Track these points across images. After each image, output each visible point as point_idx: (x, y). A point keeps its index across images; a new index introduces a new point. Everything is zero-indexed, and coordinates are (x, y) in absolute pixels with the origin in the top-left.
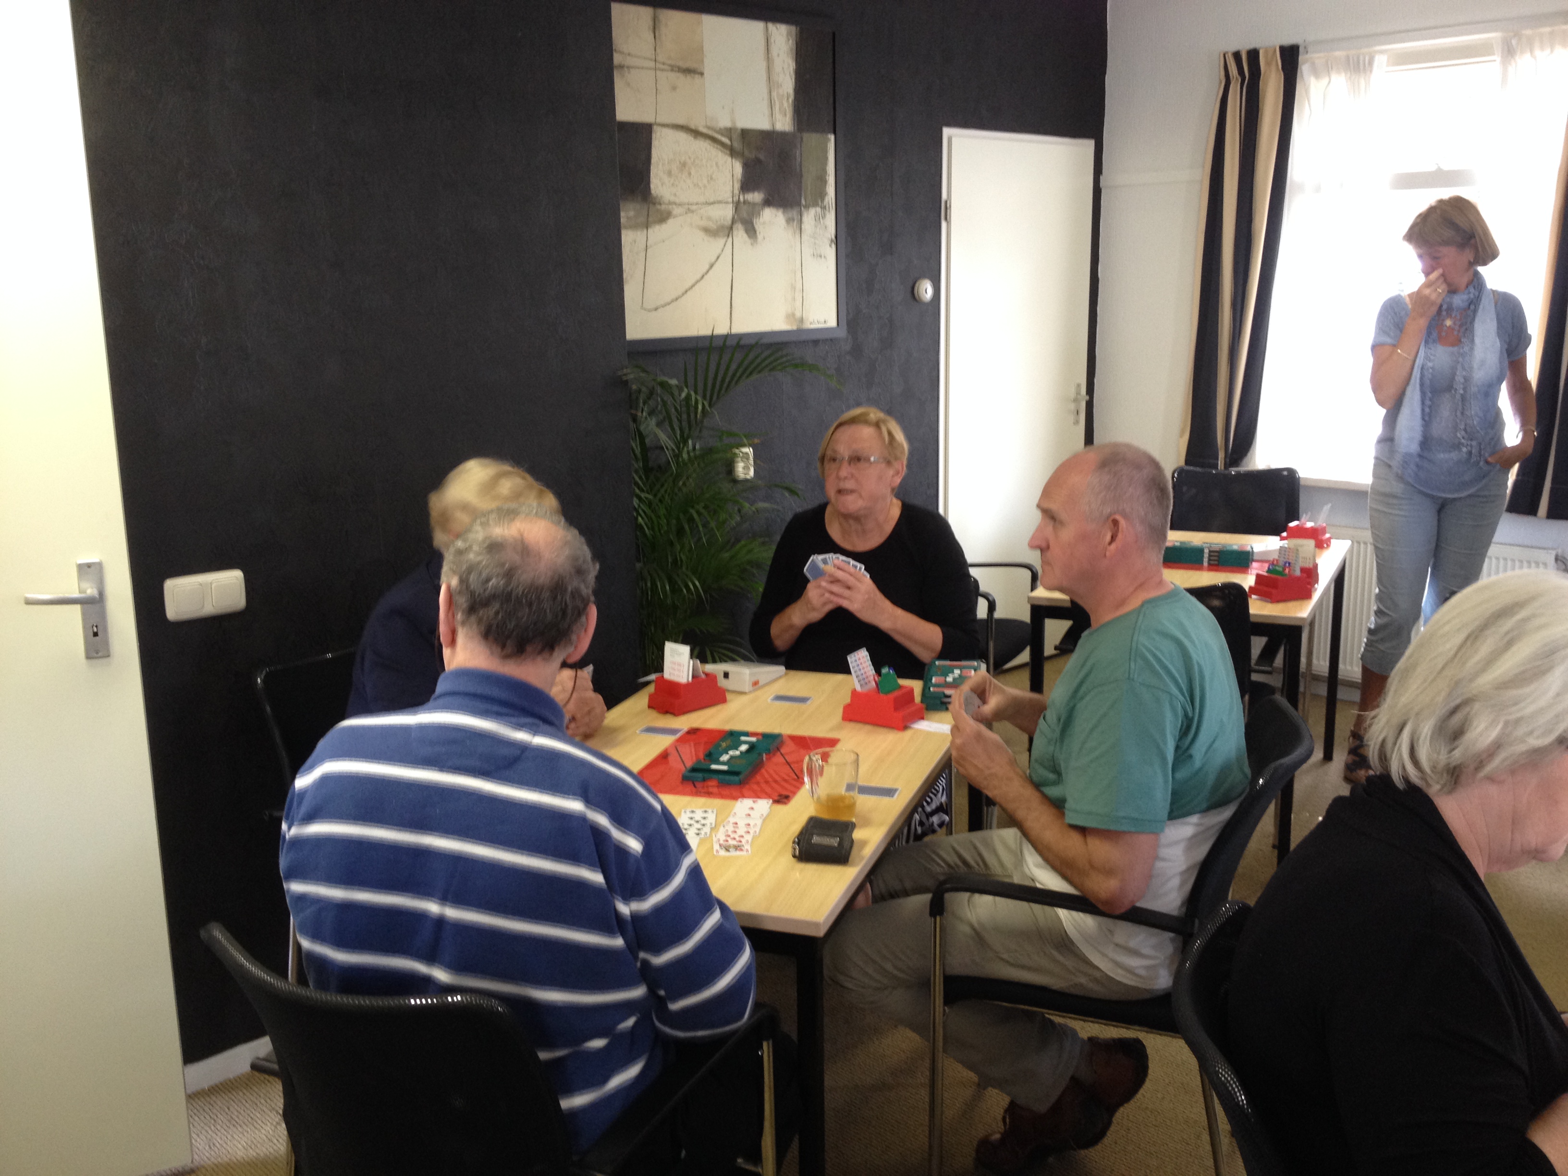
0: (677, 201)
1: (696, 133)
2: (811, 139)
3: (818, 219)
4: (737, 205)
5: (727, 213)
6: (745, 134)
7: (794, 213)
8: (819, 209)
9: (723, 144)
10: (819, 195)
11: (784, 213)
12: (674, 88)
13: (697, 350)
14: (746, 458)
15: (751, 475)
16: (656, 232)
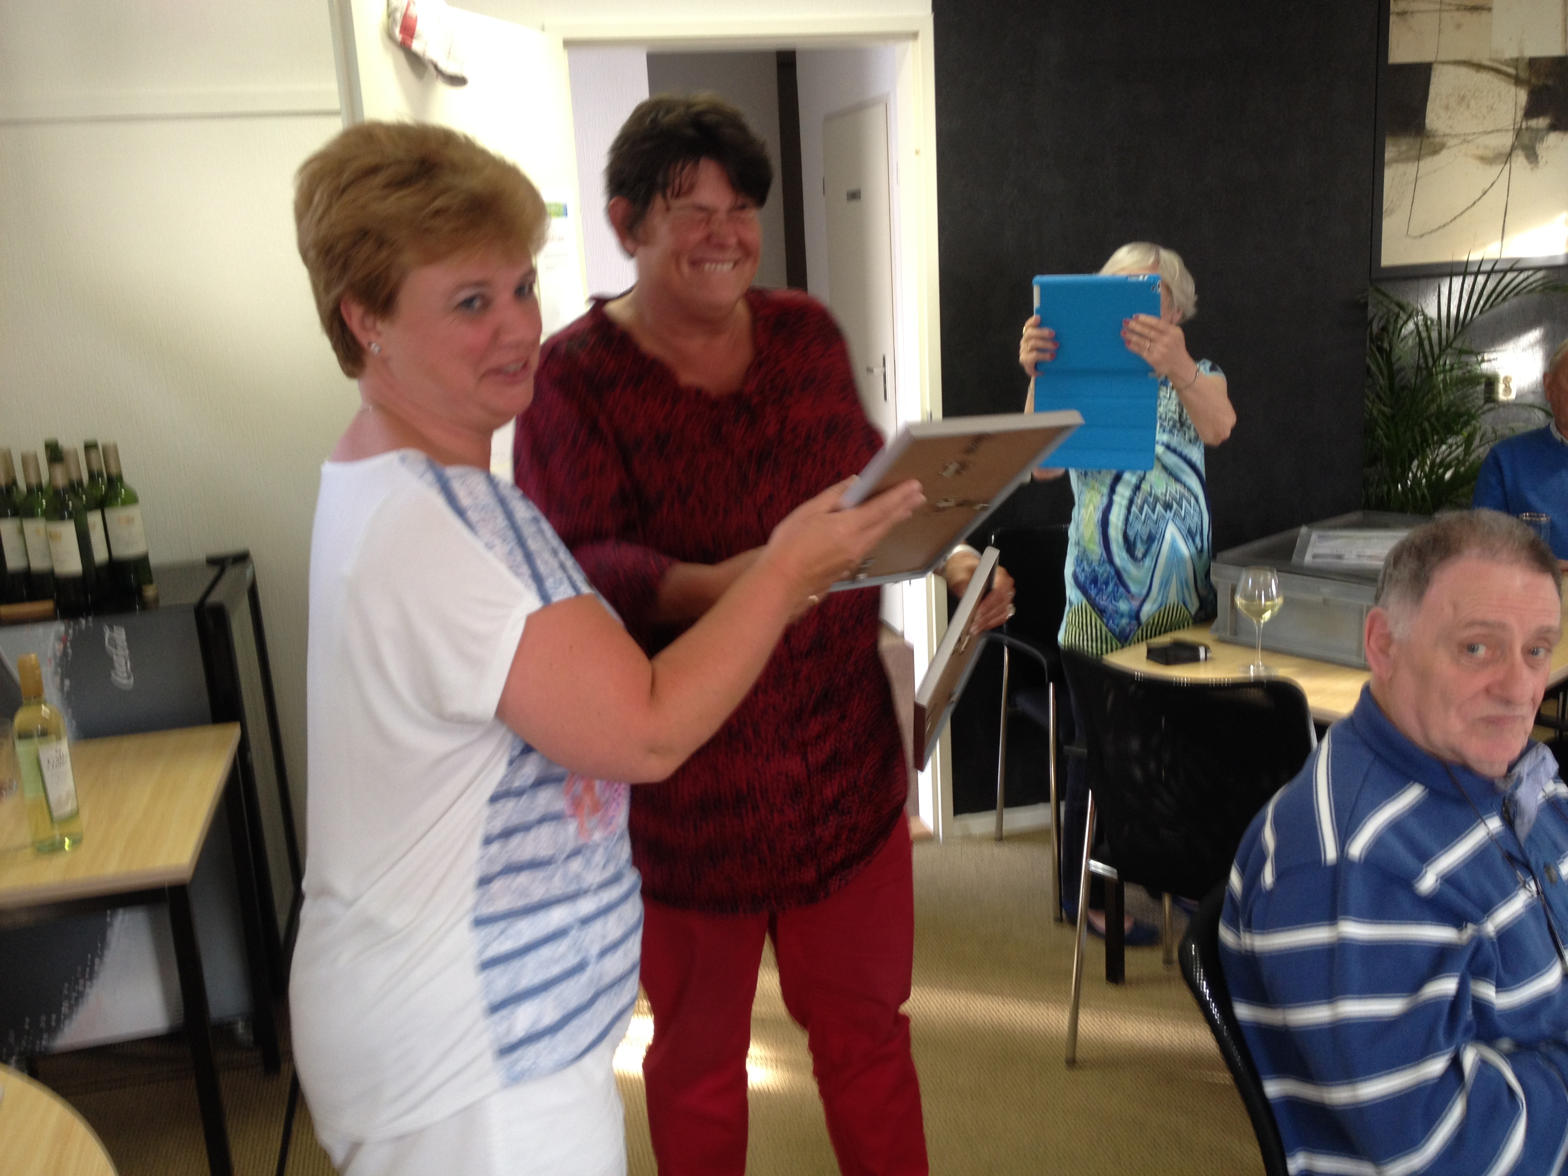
0: (1453, 133)
1: (1479, 67)
4: (1518, 133)
5: (1507, 140)
6: (1533, 63)
9: (1507, 75)
12: (1458, 26)
13: (1451, 275)
14: (1507, 380)
15: (1512, 396)
16: (1428, 164)
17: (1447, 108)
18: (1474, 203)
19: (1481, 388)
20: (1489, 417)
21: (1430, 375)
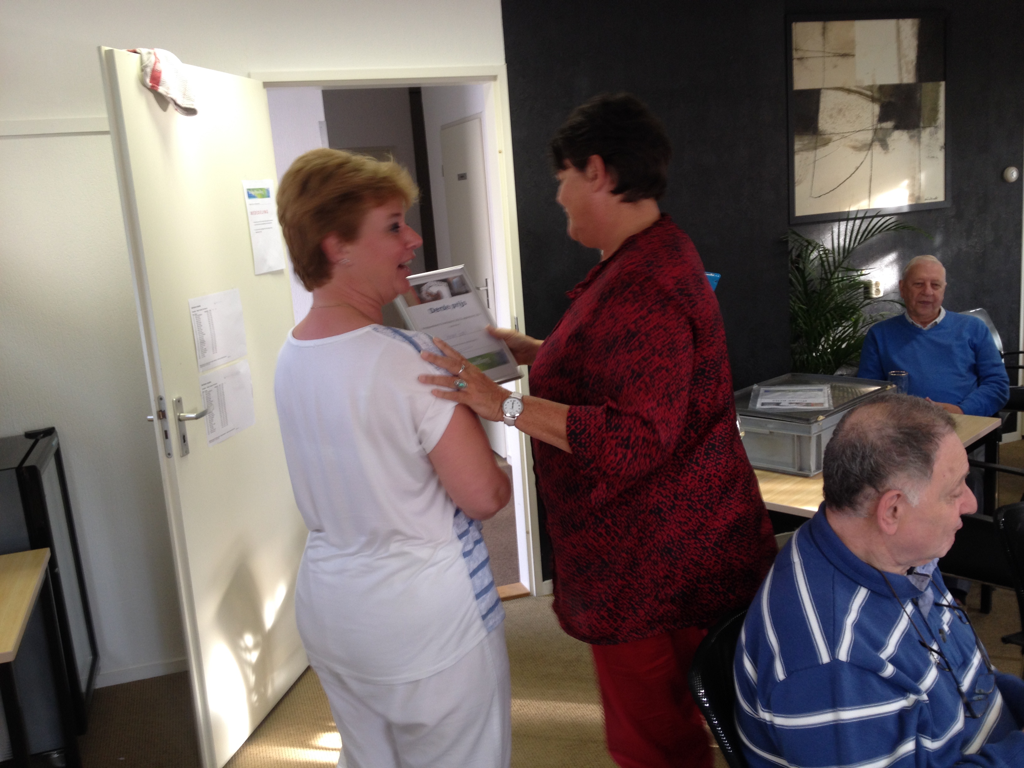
0: (836, 132)
1: (849, 91)
2: (928, 86)
3: (932, 134)
4: (875, 131)
5: (868, 136)
6: (882, 88)
7: (915, 132)
8: (932, 129)
9: (867, 96)
10: (933, 120)
11: (908, 132)
12: (835, 66)
13: (839, 220)
14: (877, 284)
15: (881, 295)
16: (821, 151)
17: (831, 116)
18: (851, 176)
19: (861, 290)
20: (867, 308)
21: (830, 285)
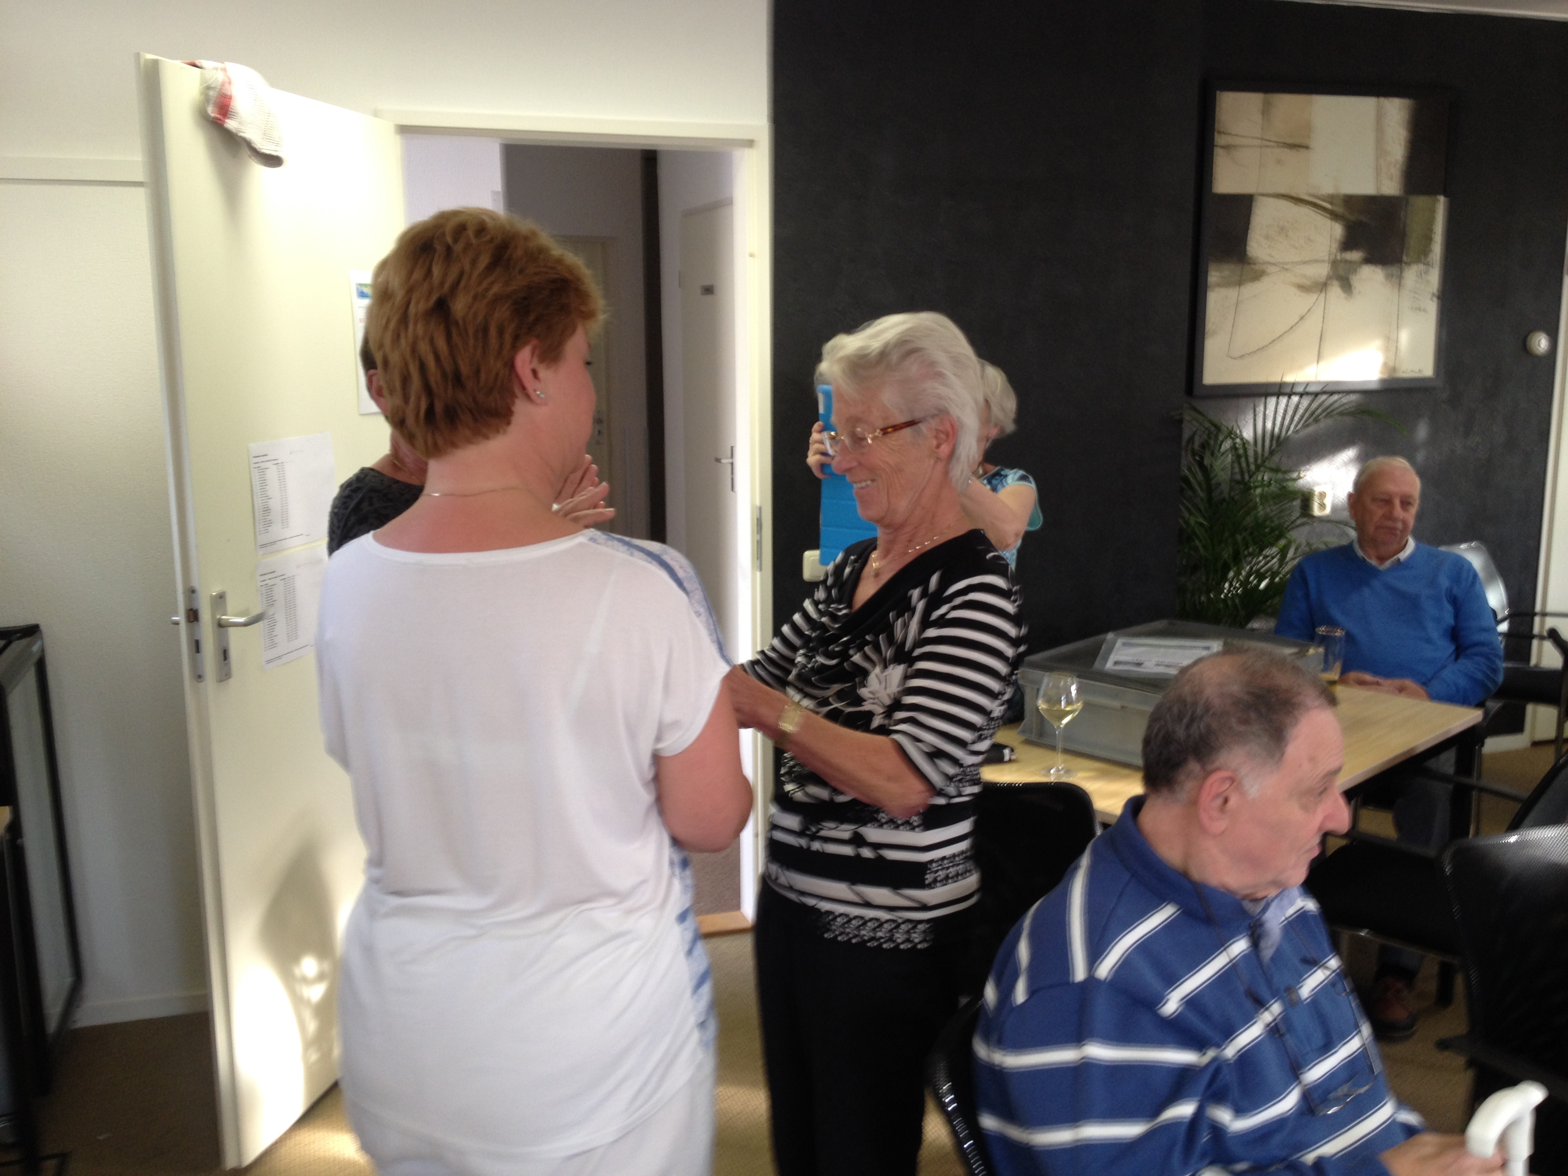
0: (1272, 260)
1: (1297, 200)
2: (1420, 202)
3: (1420, 275)
4: (1334, 263)
5: (1322, 271)
6: (1348, 200)
7: (1394, 269)
8: (1421, 267)
9: (1324, 209)
10: (1423, 254)
11: (1383, 269)
12: (1279, 162)
13: (1267, 395)
14: (1323, 495)
15: (1328, 511)
16: (1249, 289)
17: (1267, 237)
18: (1292, 328)
19: (1297, 503)
20: (1305, 530)
21: (1247, 488)
